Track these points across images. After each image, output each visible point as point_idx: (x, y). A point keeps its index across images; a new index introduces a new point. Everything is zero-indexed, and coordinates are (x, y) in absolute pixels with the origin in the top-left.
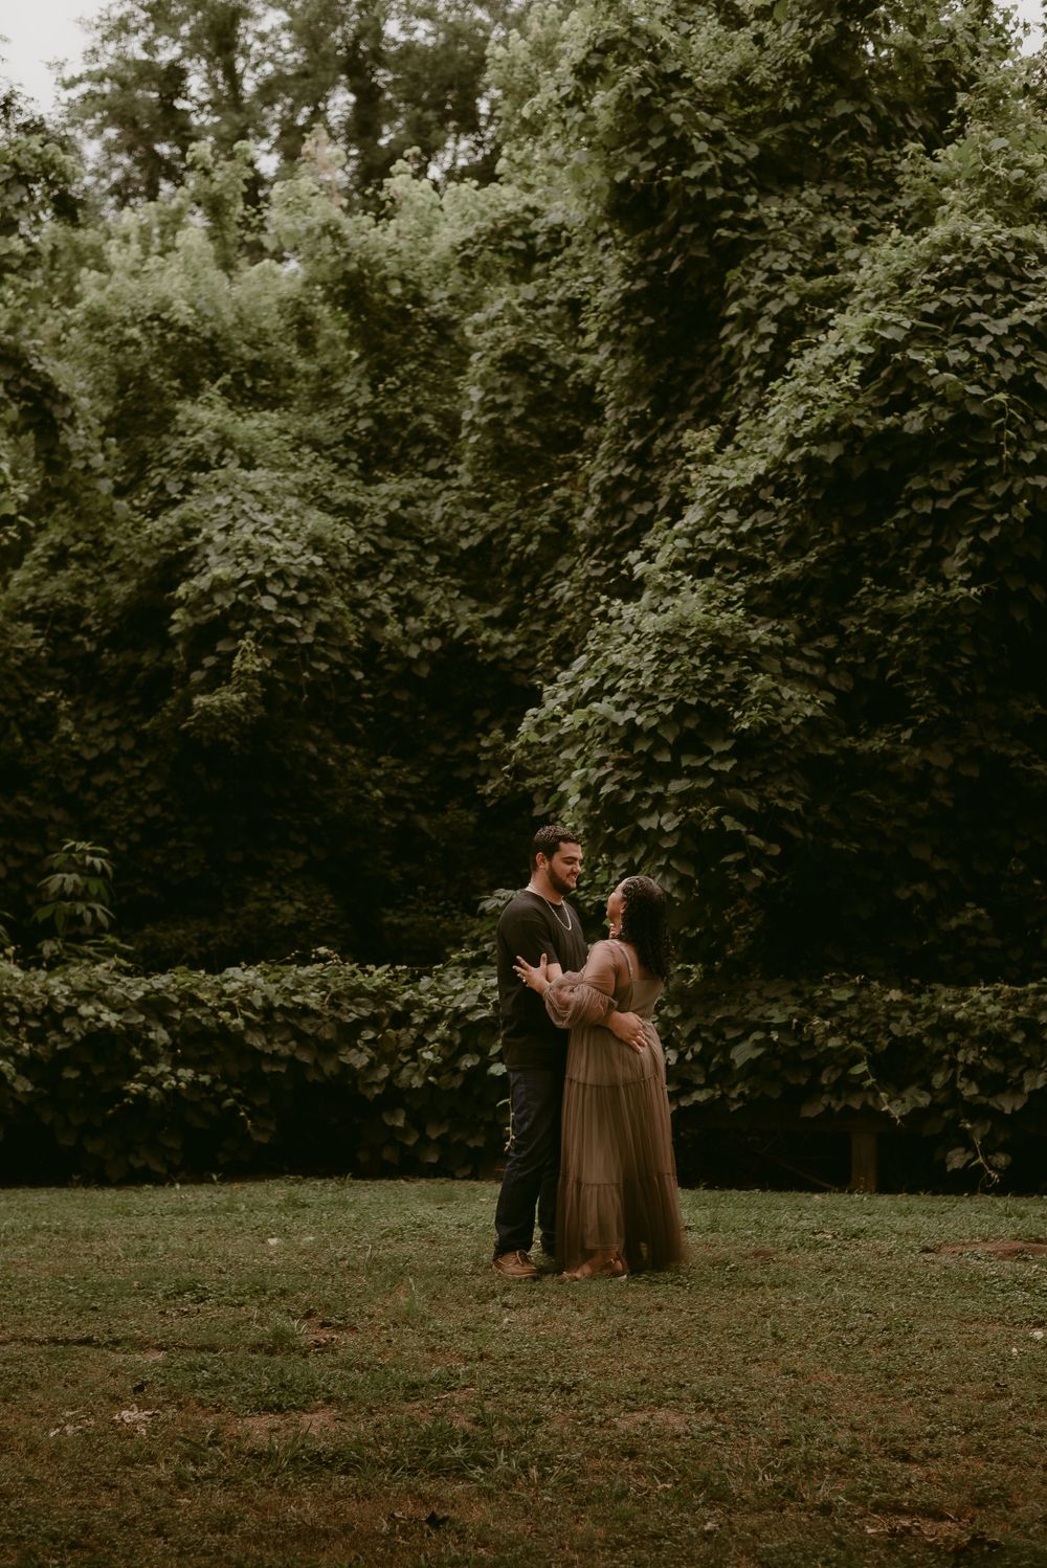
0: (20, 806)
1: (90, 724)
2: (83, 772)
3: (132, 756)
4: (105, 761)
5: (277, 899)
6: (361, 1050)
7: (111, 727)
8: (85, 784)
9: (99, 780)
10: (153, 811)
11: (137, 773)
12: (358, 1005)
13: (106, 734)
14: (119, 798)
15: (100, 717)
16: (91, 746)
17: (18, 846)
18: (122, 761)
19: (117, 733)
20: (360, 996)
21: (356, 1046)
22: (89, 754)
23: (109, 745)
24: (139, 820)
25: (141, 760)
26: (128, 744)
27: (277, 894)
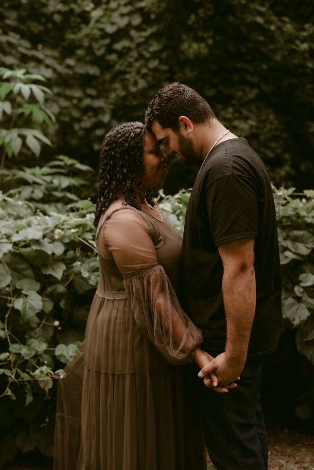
0: (69, 67)
1: (113, 10)
2: (107, 41)
3: (138, 28)
4: (122, 33)
5: (236, 119)
6: (299, 300)
7: (125, 10)
8: (110, 50)
9: (118, 46)
10: (154, 64)
11: (142, 40)
12: (296, 239)
13: (122, 15)
14: (132, 57)
15: (119, 5)
16: (113, 24)
17: (68, 92)
18: (133, 33)
19: (130, 14)
20: (298, 228)
21: (292, 290)
22: (110, 29)
23: (123, 22)
24: (144, 71)
25: (144, 30)
26: (137, 20)
27: (237, 115)
